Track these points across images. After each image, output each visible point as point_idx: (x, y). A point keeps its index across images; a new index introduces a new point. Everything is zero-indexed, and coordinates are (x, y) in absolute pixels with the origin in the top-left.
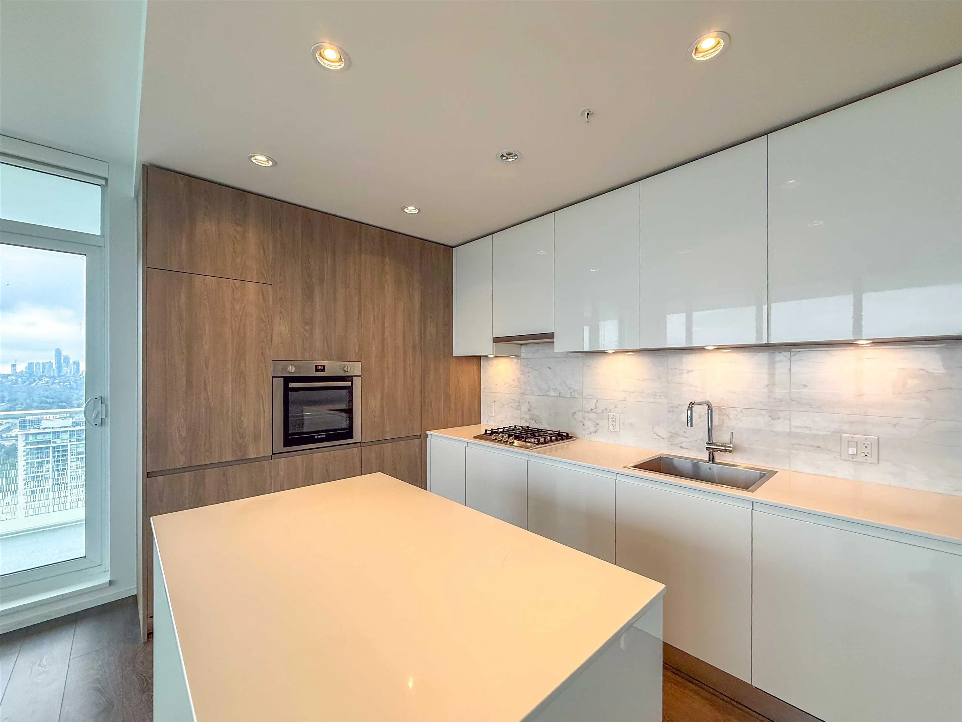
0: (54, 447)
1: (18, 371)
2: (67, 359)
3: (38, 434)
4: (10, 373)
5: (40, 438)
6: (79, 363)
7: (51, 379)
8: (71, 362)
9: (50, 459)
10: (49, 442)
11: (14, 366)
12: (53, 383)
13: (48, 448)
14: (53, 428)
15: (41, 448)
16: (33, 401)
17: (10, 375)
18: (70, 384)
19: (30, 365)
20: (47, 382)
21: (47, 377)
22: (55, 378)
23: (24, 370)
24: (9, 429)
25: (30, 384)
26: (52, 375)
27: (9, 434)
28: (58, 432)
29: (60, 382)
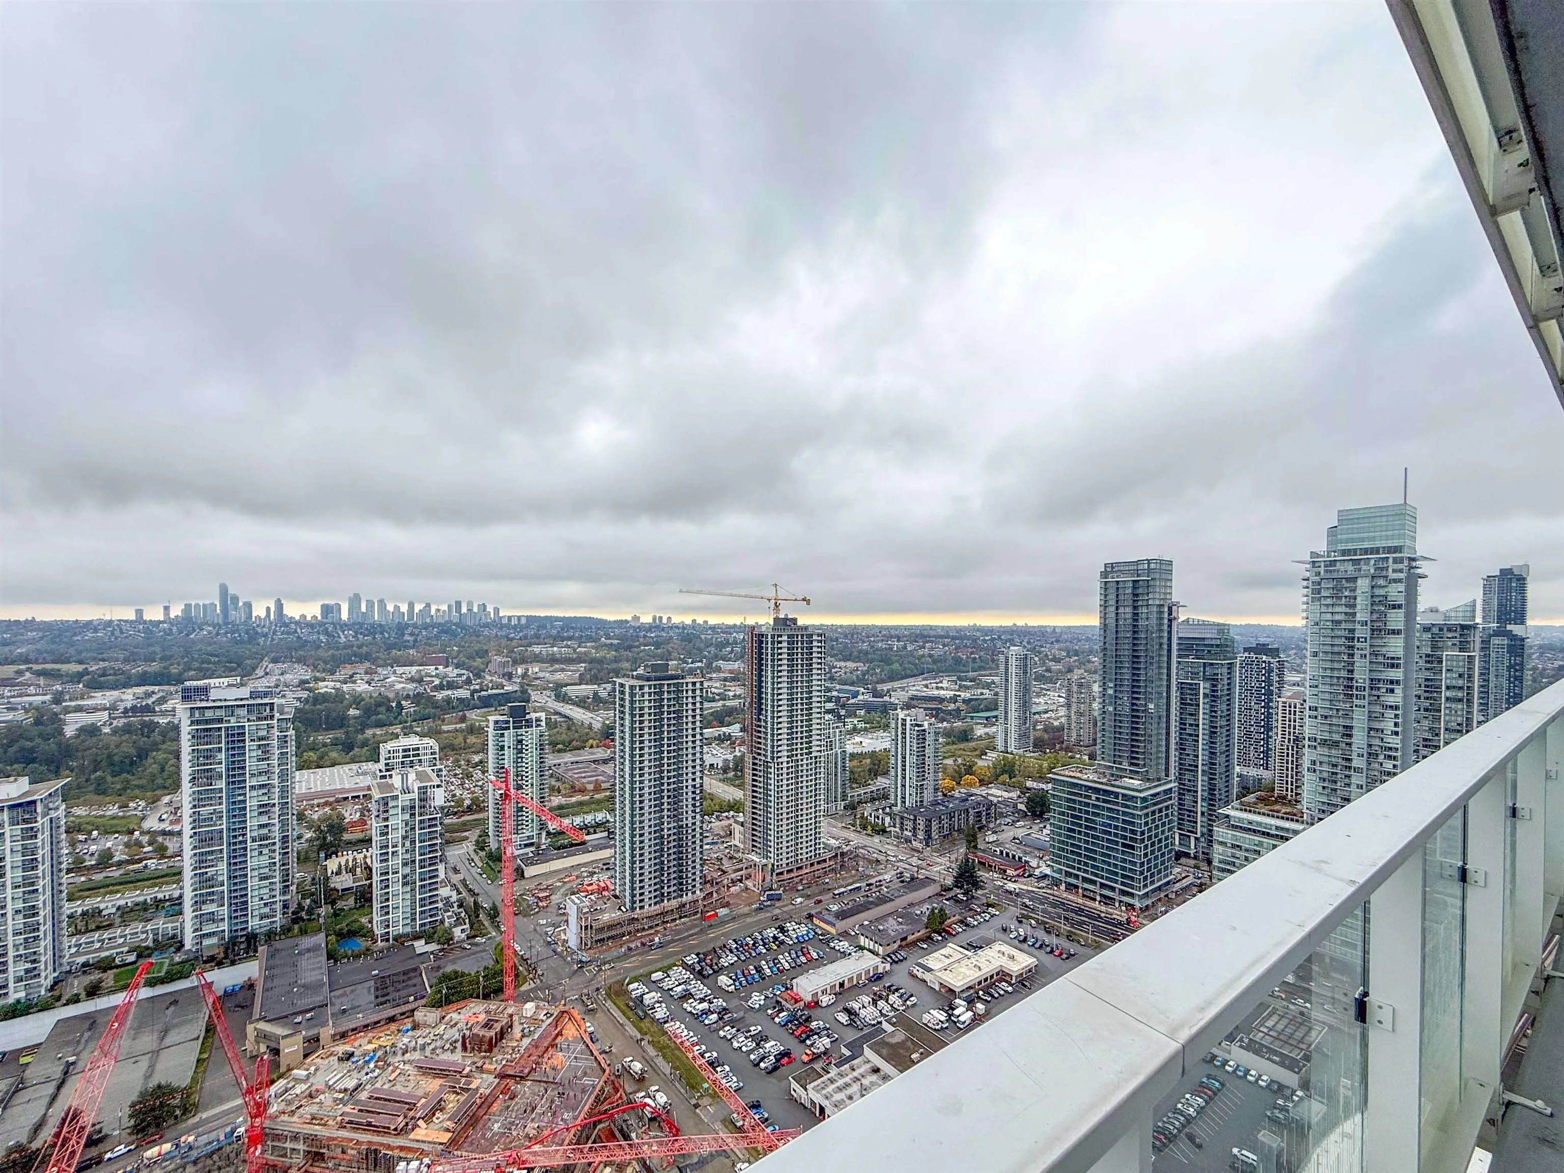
0: (227, 729)
1: (172, 616)
2: (235, 599)
3: (207, 708)
4: (162, 619)
5: (209, 714)
6: (251, 605)
7: (214, 628)
8: (241, 604)
9: (223, 745)
10: (220, 721)
11: (167, 609)
12: (218, 634)
13: (220, 729)
14: (225, 700)
15: (210, 729)
16: (193, 659)
17: (160, 622)
18: (240, 636)
19: (188, 606)
20: (210, 633)
21: (209, 625)
22: (220, 627)
23: (180, 614)
24: (163, 700)
25: (187, 635)
26: (216, 621)
27: (163, 707)
28: (232, 706)
29: (227, 633)
